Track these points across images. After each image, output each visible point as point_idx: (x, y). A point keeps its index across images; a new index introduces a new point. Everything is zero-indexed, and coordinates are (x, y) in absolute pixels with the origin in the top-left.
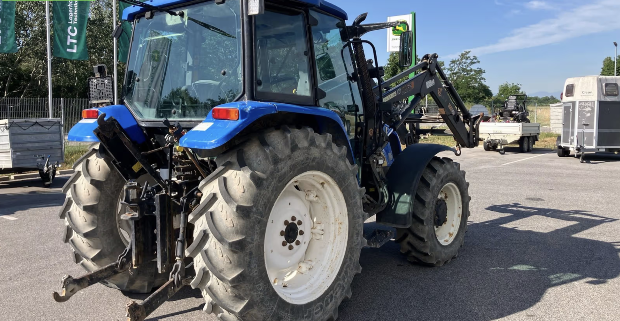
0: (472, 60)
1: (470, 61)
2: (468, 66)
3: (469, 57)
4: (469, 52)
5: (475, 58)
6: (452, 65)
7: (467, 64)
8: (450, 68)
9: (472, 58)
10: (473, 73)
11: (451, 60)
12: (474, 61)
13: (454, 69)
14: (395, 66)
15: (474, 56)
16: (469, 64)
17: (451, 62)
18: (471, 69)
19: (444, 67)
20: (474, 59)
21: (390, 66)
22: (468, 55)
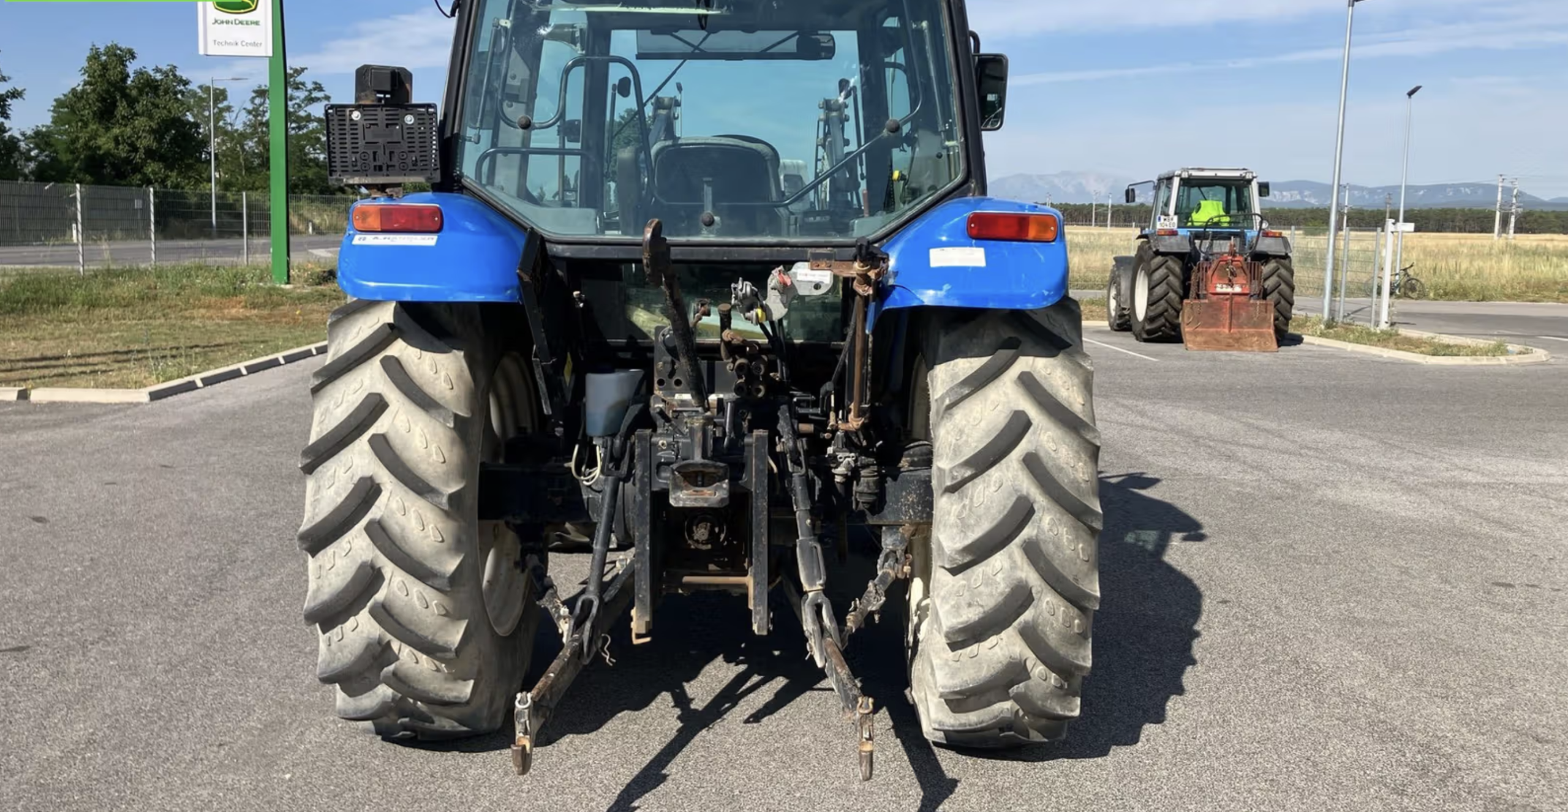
0: (310, 91)
1: (307, 93)
2: (299, 106)
3: (303, 84)
4: (303, 70)
5: (319, 87)
6: (258, 101)
7: (297, 101)
8: (254, 109)
9: (310, 86)
10: (313, 125)
11: (256, 88)
12: (315, 94)
13: (265, 112)
14: (107, 92)
15: (315, 83)
16: (303, 101)
17: (255, 92)
18: (309, 115)
19: (225, 103)
20: (315, 89)
21: (94, 90)
22: (299, 79)
